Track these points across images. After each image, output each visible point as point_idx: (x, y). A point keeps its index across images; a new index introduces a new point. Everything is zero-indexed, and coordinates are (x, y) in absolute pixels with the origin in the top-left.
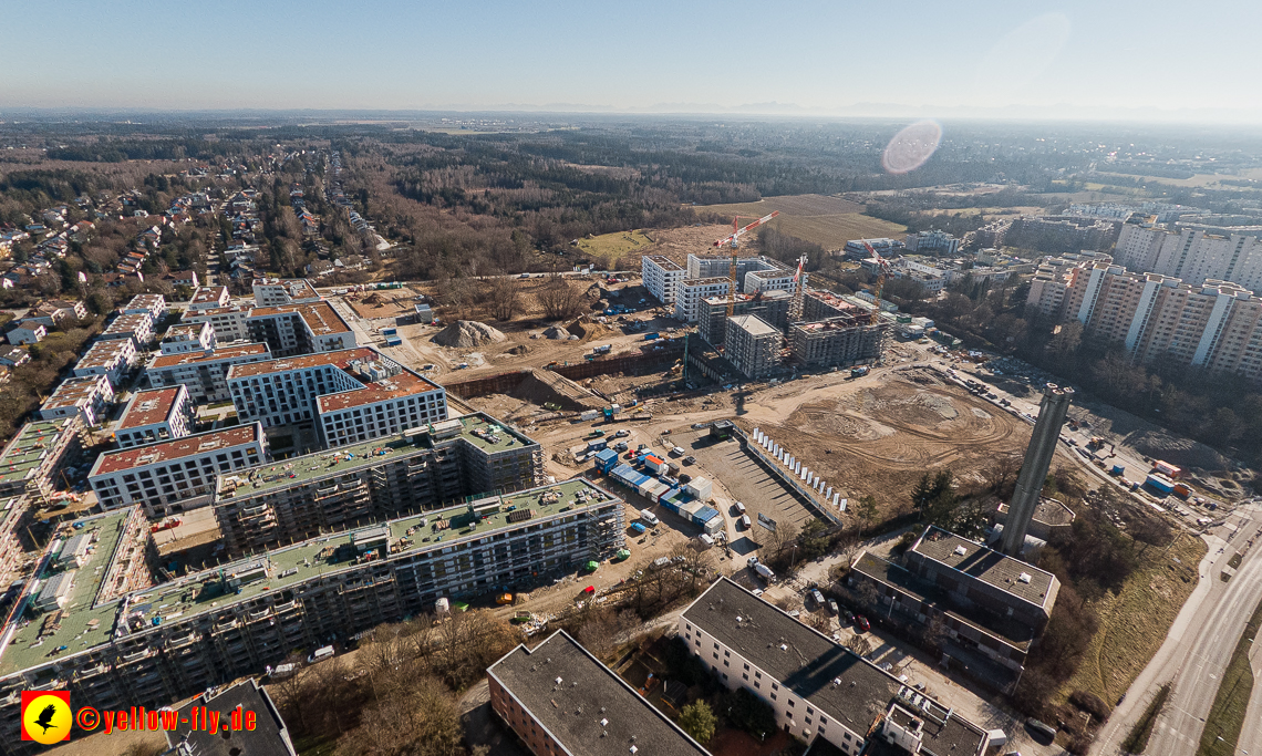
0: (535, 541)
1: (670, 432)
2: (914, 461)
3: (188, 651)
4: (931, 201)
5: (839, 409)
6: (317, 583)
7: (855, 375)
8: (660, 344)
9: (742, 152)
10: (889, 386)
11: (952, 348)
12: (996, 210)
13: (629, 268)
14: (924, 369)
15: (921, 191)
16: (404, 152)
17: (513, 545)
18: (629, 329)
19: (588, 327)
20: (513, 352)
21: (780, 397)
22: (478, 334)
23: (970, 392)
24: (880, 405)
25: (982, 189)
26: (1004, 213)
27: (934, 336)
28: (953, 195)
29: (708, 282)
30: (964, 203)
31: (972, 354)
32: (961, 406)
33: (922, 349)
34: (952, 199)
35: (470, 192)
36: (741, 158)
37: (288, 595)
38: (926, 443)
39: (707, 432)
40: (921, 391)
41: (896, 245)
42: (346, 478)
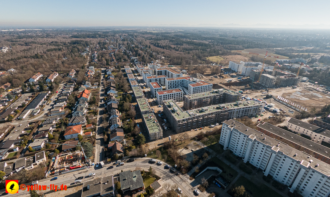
0: (249, 110)
1: (257, 96)
2: (316, 105)
3: (200, 120)
4: (293, 50)
5: (293, 94)
6: (216, 112)
7: (293, 88)
8: (242, 80)
9: (233, 37)
10: (302, 91)
11: (315, 84)
12: (313, 54)
13: (223, 64)
14: (310, 88)
15: (289, 48)
16: (147, 36)
17: (245, 110)
18: (232, 77)
19: (223, 76)
20: (210, 80)
21: (277, 91)
22: (201, 76)
23: (324, 93)
24: (302, 94)
25: (305, 48)
26: (315, 54)
27: (309, 81)
28: (298, 49)
29: (250, 67)
30: (302, 51)
31: (321, 86)
32: (323, 95)
33: (307, 84)
34: (298, 51)
35: (173, 46)
36: (232, 39)
37: (212, 114)
38: (318, 102)
39: (265, 97)
40: (311, 92)
41: (289, 61)
42: (207, 98)
